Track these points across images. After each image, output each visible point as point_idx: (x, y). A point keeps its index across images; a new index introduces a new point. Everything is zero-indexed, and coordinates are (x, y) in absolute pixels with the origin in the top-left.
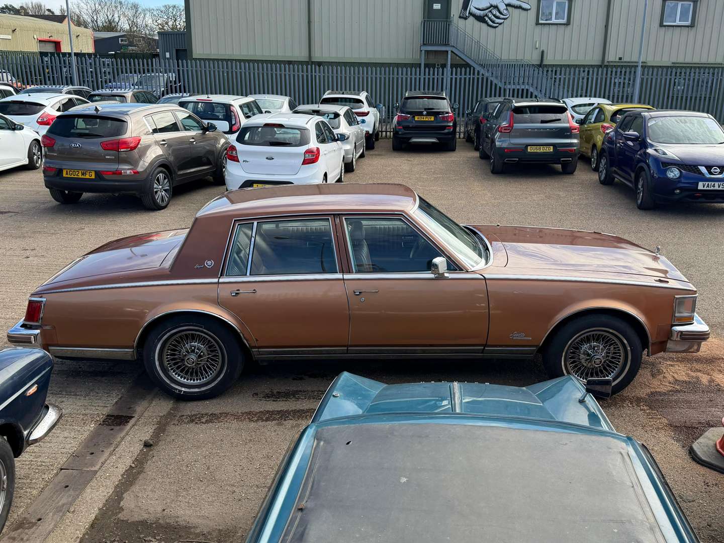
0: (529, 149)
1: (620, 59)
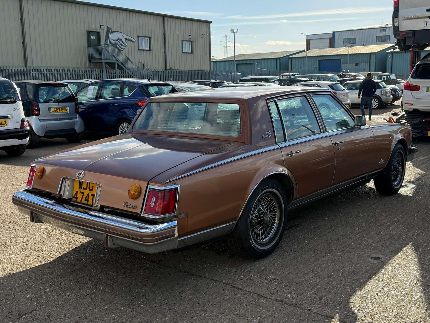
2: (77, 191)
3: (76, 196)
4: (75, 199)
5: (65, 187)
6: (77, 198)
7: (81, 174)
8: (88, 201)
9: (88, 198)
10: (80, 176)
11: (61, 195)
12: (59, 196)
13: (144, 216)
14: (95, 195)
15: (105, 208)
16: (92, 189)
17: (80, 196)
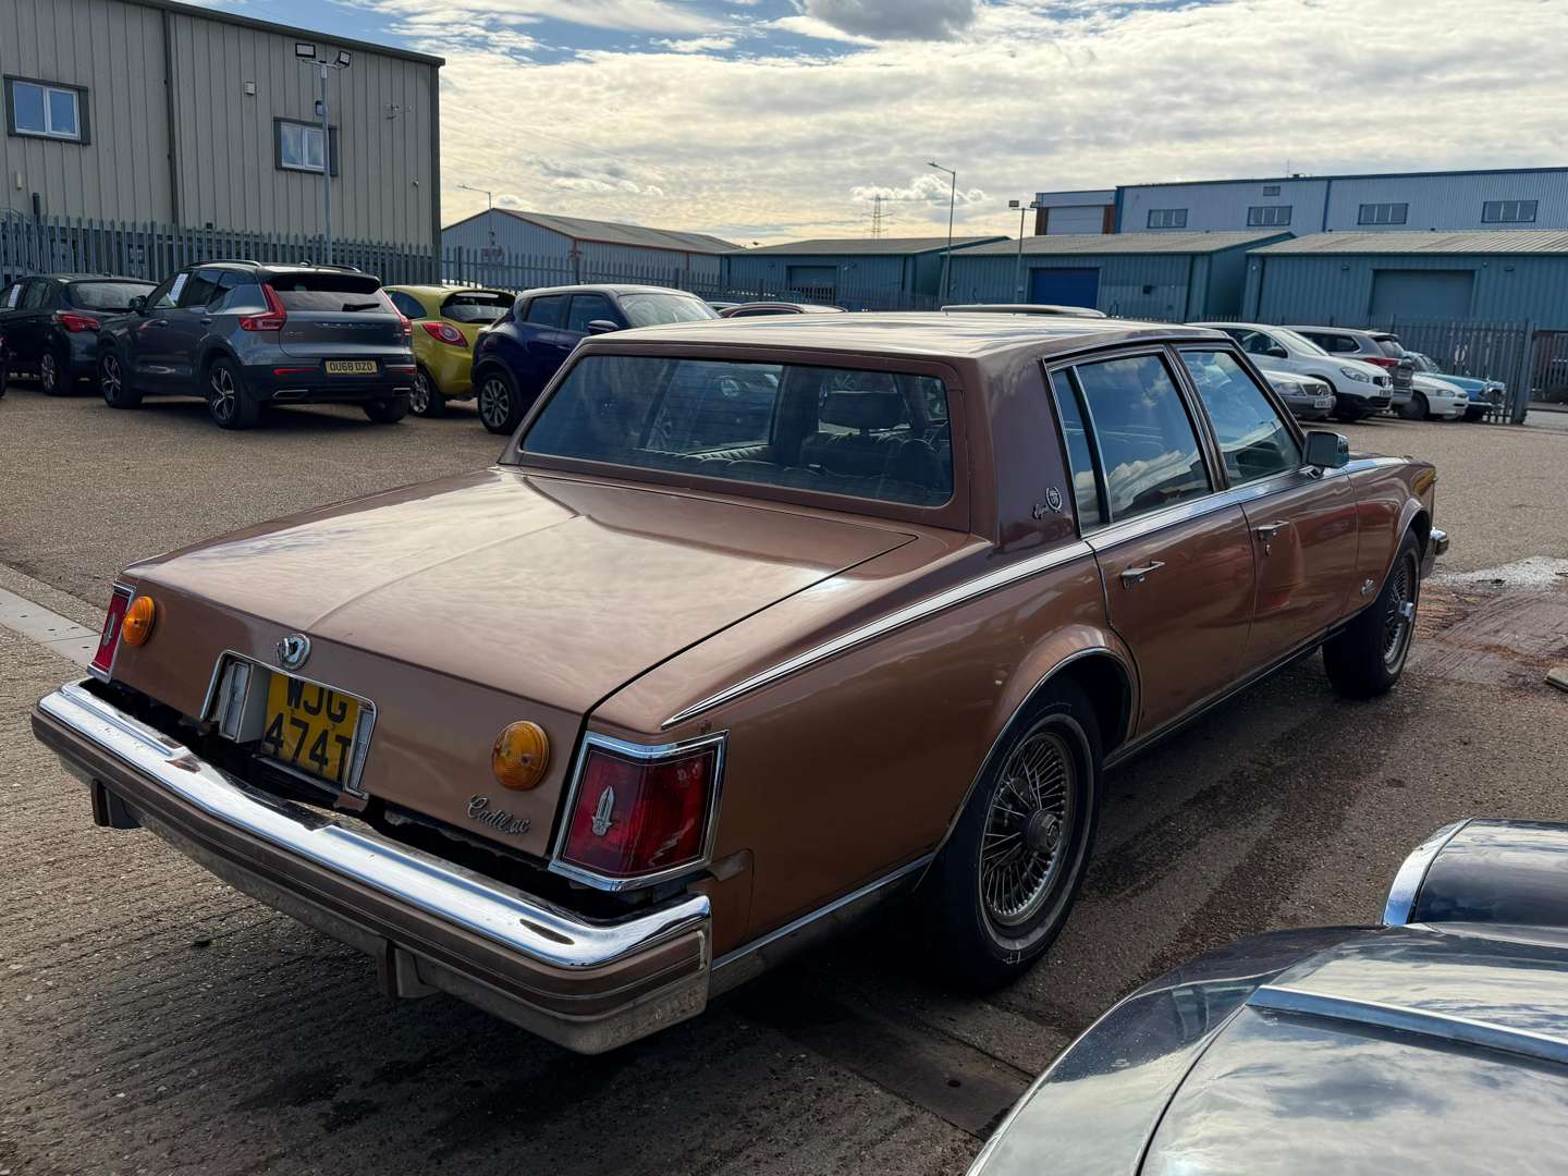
0: (330, 368)
1: (209, 226)
2: (281, 716)
3: (275, 734)
4: (270, 747)
5: (233, 695)
6: (278, 743)
7: (294, 652)
8: (323, 761)
9: (324, 749)
10: (291, 660)
11: (218, 723)
12: (207, 727)
13: (562, 874)
14: (350, 740)
15: (391, 810)
16: (339, 713)
17: (290, 735)
